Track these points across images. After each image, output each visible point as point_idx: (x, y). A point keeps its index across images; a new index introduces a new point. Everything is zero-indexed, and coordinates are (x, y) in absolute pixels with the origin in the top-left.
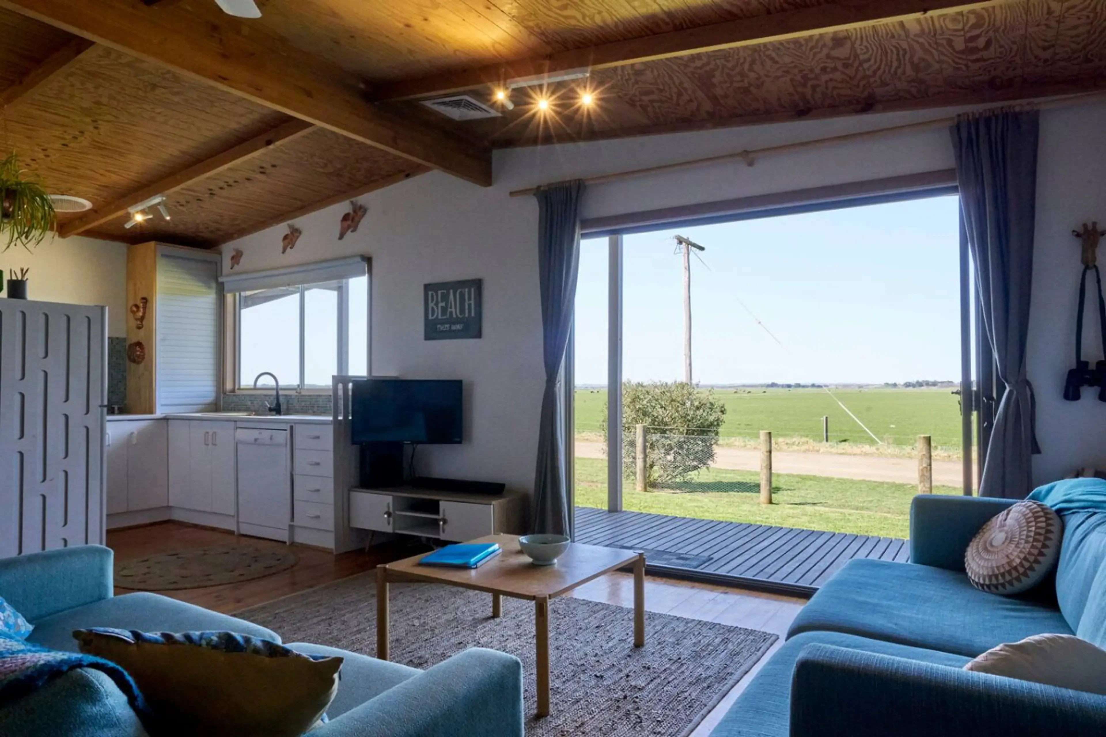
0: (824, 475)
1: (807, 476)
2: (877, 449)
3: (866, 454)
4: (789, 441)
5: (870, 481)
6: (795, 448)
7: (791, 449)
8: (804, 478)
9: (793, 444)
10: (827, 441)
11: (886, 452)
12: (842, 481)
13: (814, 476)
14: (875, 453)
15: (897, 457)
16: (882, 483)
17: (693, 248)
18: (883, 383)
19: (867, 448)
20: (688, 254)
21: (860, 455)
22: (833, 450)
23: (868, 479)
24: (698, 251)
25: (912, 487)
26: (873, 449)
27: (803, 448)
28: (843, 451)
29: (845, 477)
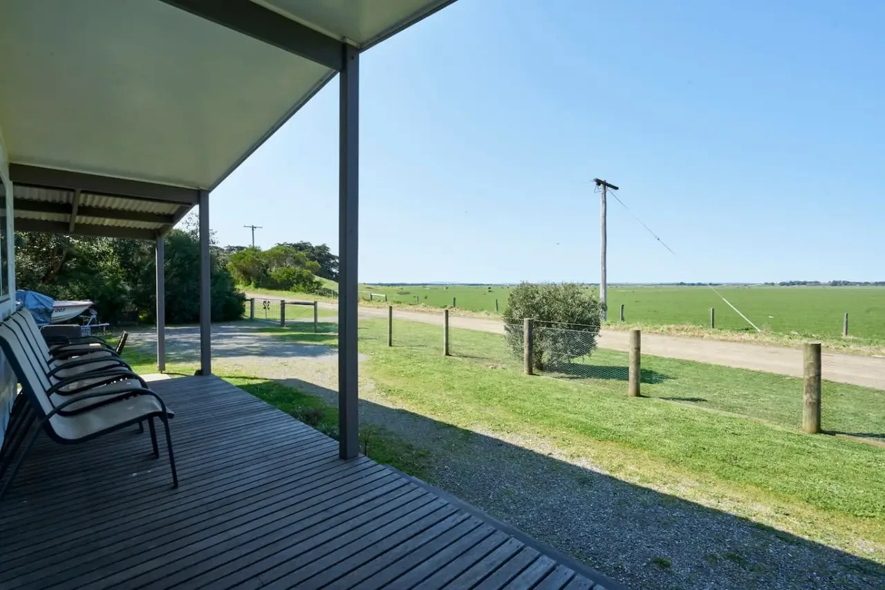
0: (702, 361)
1: (687, 361)
2: (756, 337)
3: (745, 342)
4: (678, 328)
5: (747, 370)
6: (683, 333)
7: (679, 334)
8: (684, 363)
9: (682, 329)
10: (713, 327)
11: (764, 340)
12: (720, 369)
13: (694, 362)
14: (754, 341)
15: (775, 345)
16: (759, 373)
17: (609, 188)
18: (763, 283)
19: (746, 336)
20: (605, 192)
21: (739, 342)
22: (716, 337)
23: (744, 367)
24: (613, 190)
25: (791, 380)
26: (752, 337)
27: (690, 333)
28: (725, 338)
29: (723, 364)
